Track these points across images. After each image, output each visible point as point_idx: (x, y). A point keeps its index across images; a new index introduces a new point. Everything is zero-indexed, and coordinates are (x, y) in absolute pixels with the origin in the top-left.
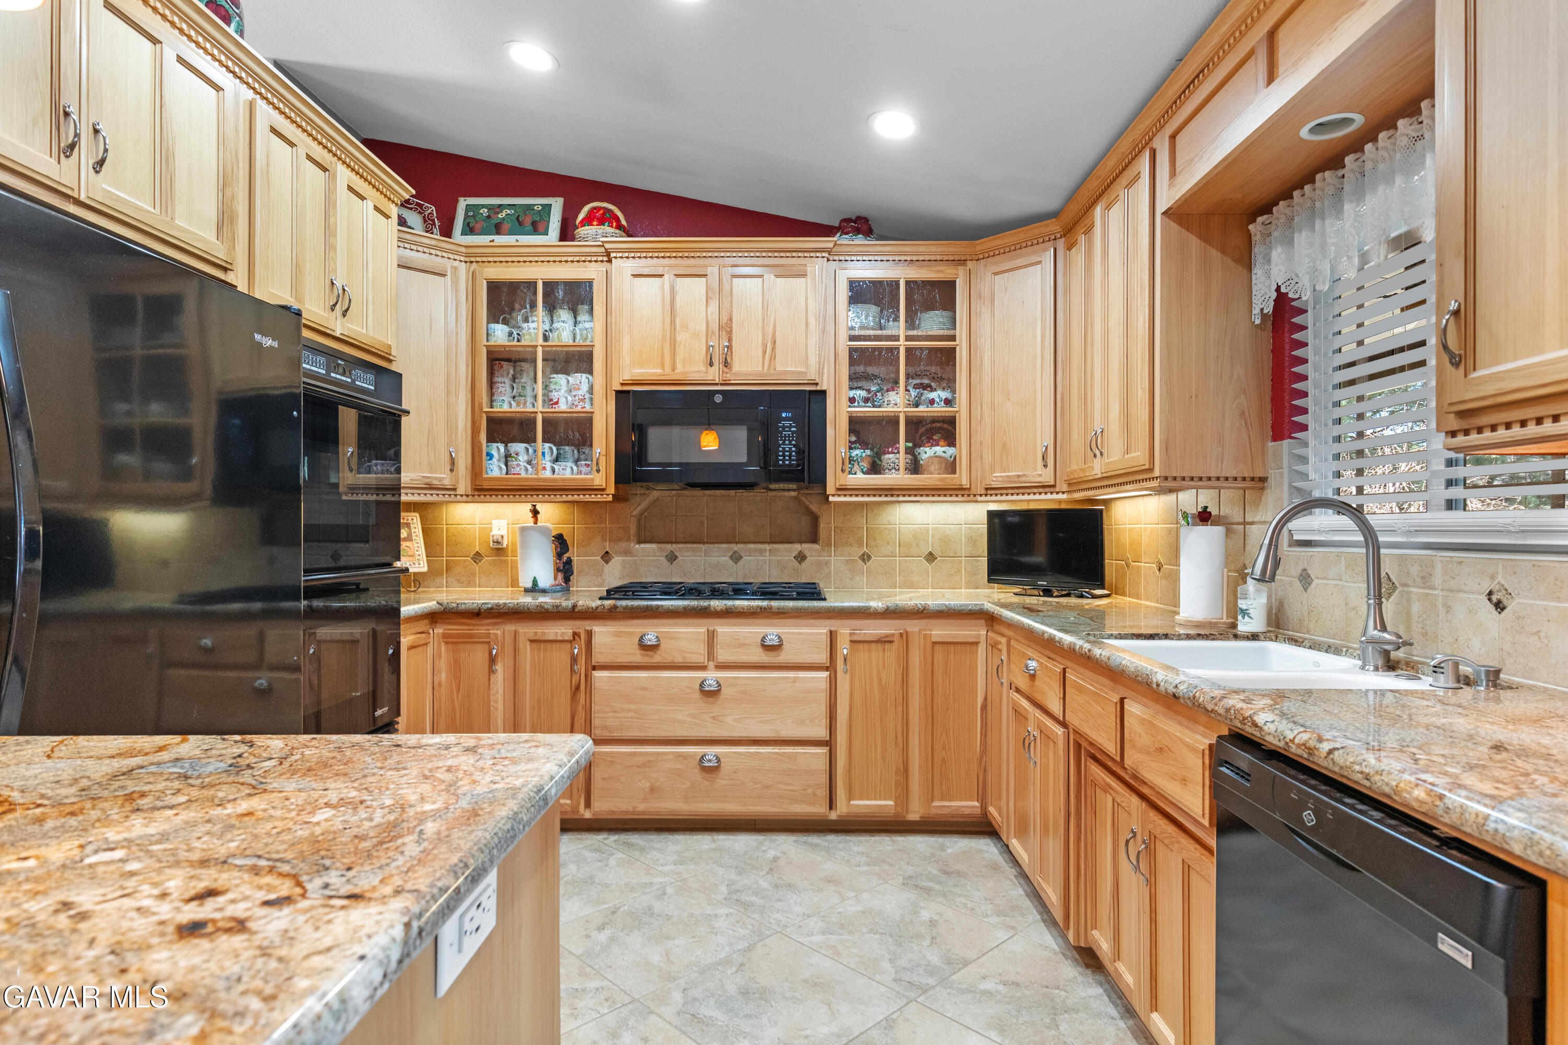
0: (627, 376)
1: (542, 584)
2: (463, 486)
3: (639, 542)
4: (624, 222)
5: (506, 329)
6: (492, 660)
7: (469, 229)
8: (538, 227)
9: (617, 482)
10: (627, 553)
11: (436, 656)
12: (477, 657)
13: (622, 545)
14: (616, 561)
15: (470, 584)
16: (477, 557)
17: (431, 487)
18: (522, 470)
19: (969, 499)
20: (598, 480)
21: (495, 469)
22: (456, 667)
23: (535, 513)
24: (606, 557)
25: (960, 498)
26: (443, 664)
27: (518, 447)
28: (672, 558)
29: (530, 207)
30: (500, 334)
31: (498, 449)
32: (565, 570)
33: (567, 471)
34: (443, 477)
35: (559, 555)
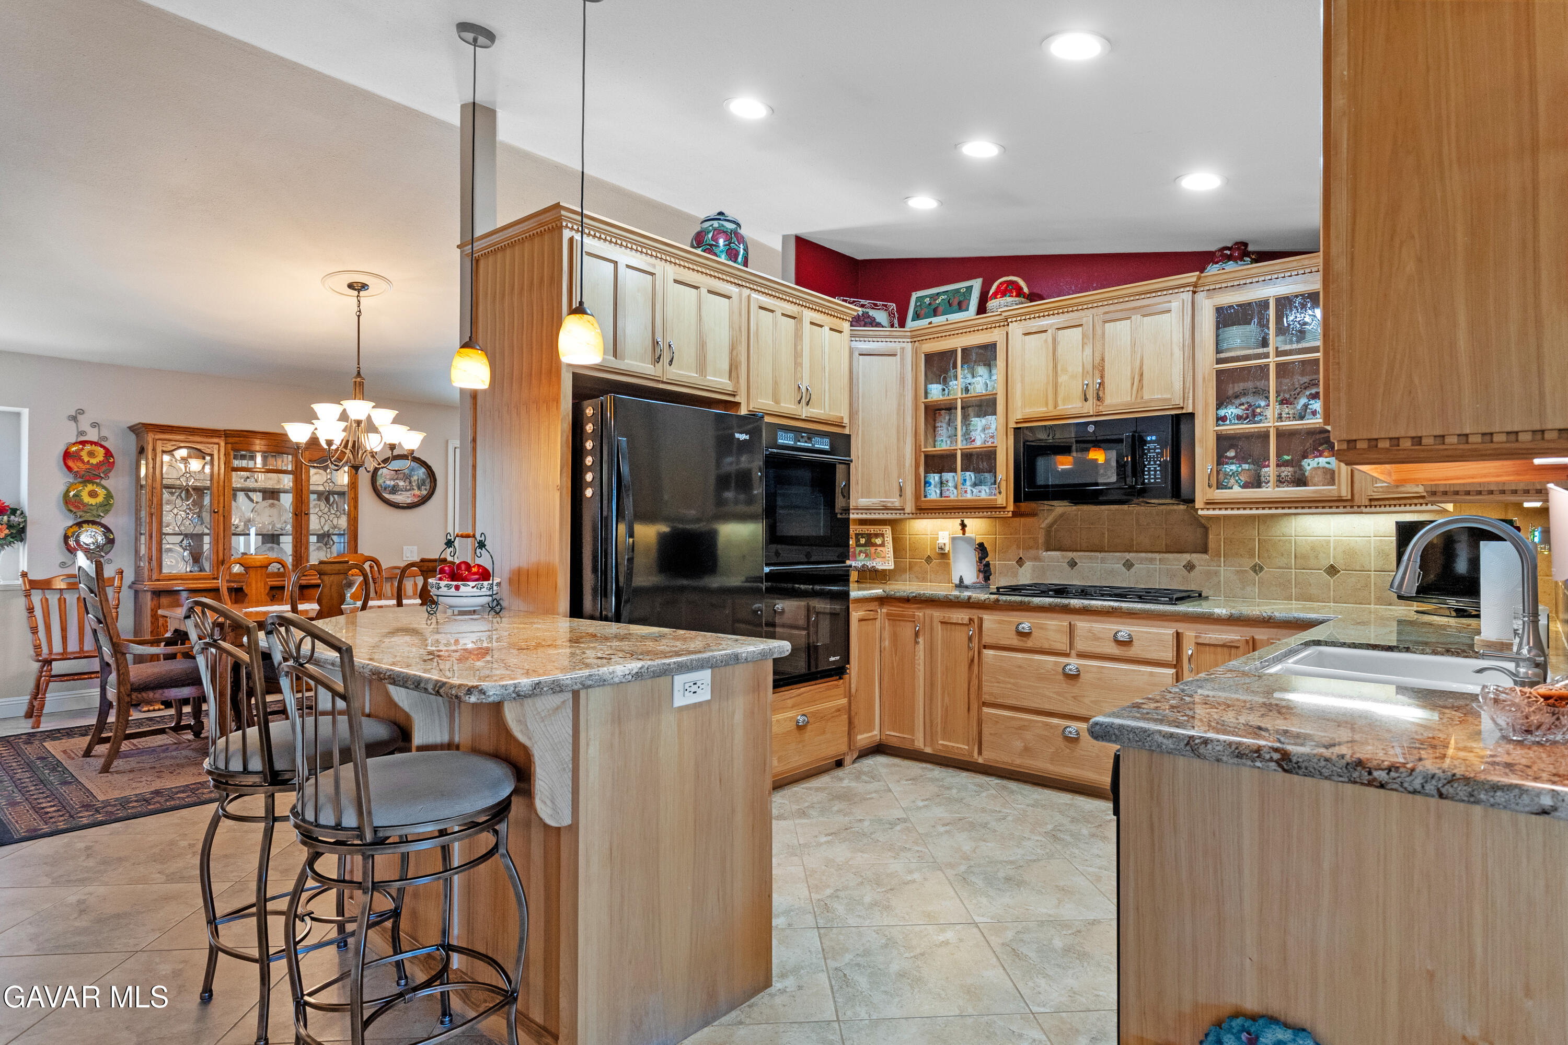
0: (1019, 416)
1: (967, 581)
2: (910, 507)
3: (1047, 550)
4: (1026, 290)
5: (940, 387)
6: (917, 634)
7: (917, 316)
8: (961, 306)
9: (1017, 499)
10: (1036, 559)
11: (882, 629)
12: (907, 631)
13: (1033, 552)
14: (1028, 565)
15: (924, 580)
16: (929, 559)
17: (886, 508)
18: (952, 494)
19: (1352, 510)
20: (1001, 500)
21: (933, 494)
22: (895, 637)
23: (963, 526)
24: (1020, 562)
25: (1341, 510)
26: (886, 634)
27: (948, 476)
28: (1073, 564)
29: (957, 291)
30: (936, 392)
31: (934, 478)
32: (986, 571)
33: (984, 493)
34: (895, 501)
35: (981, 559)
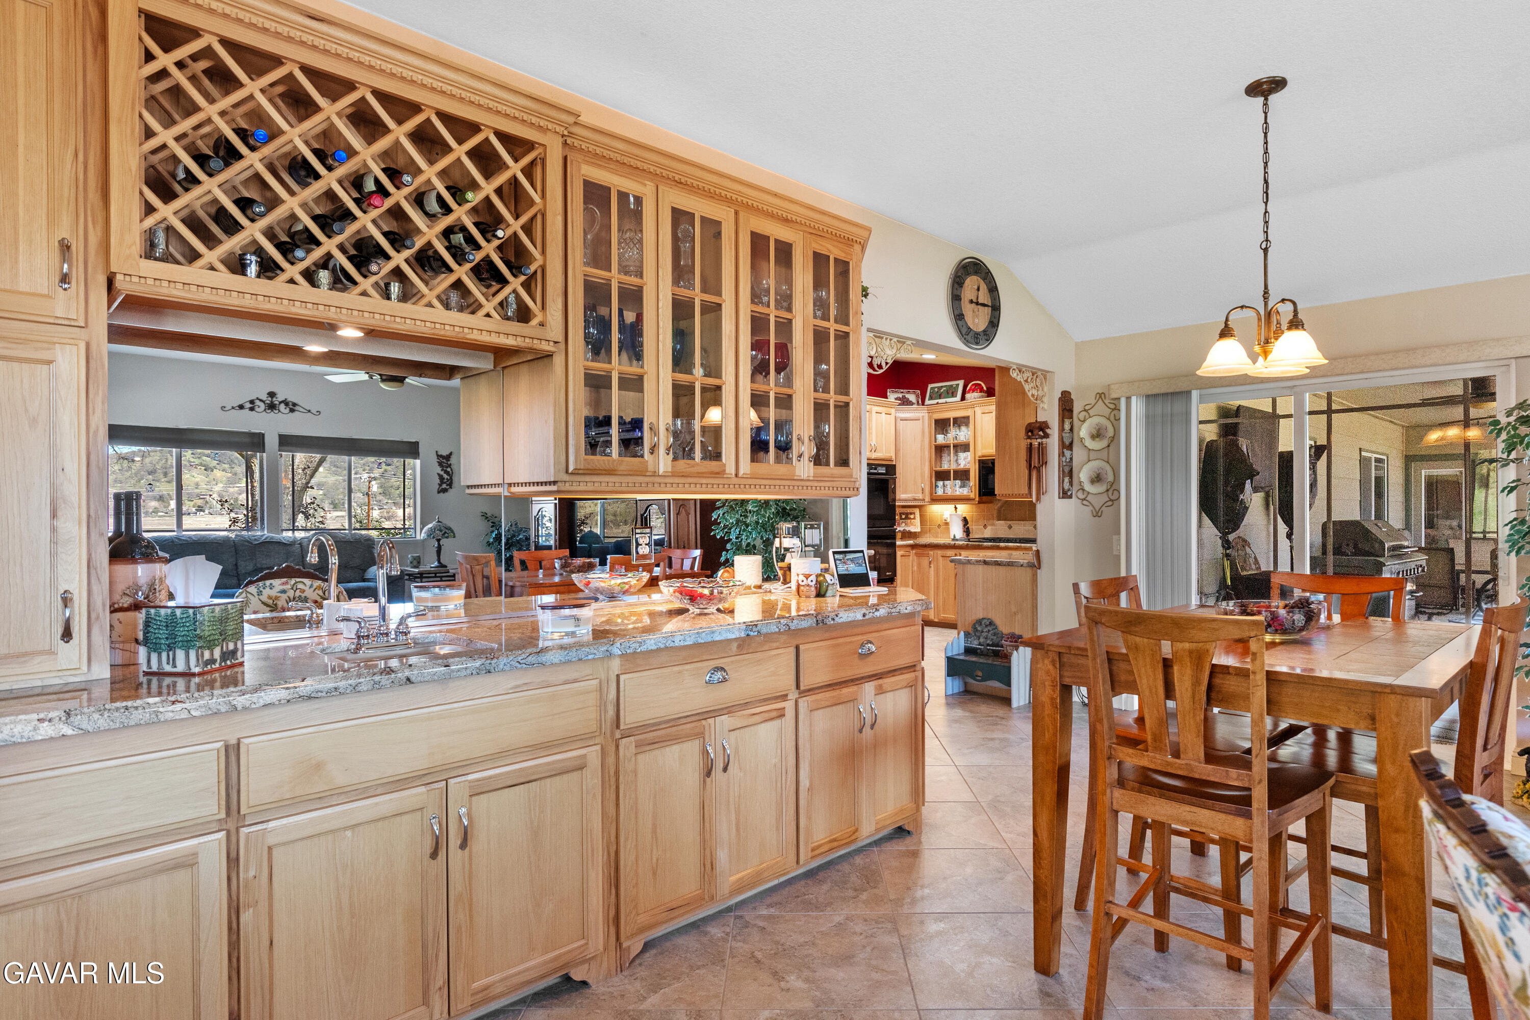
0: (980, 454)
1: (957, 537)
2: (927, 499)
3: (999, 520)
4: (985, 388)
5: (942, 436)
6: (930, 563)
7: (931, 398)
8: (953, 395)
9: (980, 495)
10: (993, 525)
11: (913, 561)
12: (925, 561)
13: (991, 521)
14: (989, 528)
15: (937, 537)
16: (939, 526)
17: (915, 500)
18: (949, 492)
20: (972, 495)
21: (940, 492)
22: (919, 565)
23: (956, 508)
24: (985, 527)
26: (915, 564)
27: (947, 482)
28: (1010, 527)
29: (951, 386)
30: (941, 439)
31: (940, 483)
32: (967, 531)
33: (965, 491)
34: (920, 496)
35: (964, 526)
